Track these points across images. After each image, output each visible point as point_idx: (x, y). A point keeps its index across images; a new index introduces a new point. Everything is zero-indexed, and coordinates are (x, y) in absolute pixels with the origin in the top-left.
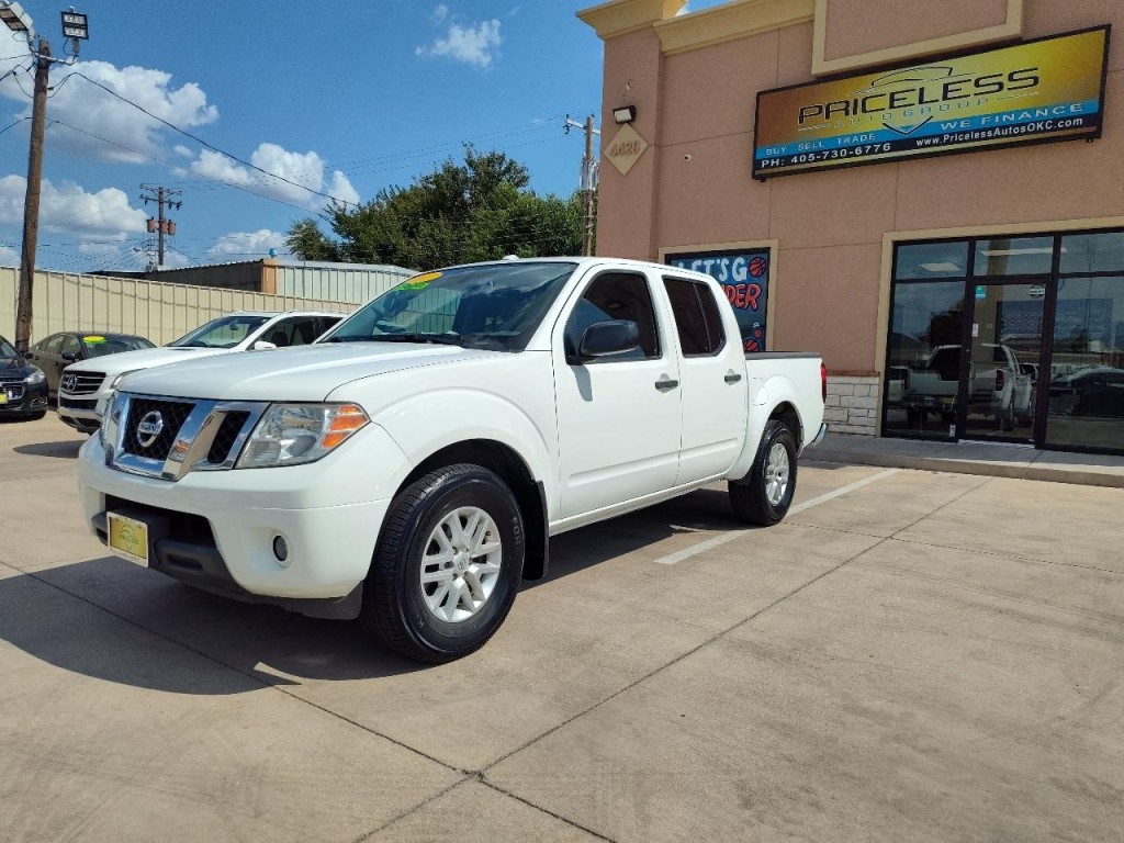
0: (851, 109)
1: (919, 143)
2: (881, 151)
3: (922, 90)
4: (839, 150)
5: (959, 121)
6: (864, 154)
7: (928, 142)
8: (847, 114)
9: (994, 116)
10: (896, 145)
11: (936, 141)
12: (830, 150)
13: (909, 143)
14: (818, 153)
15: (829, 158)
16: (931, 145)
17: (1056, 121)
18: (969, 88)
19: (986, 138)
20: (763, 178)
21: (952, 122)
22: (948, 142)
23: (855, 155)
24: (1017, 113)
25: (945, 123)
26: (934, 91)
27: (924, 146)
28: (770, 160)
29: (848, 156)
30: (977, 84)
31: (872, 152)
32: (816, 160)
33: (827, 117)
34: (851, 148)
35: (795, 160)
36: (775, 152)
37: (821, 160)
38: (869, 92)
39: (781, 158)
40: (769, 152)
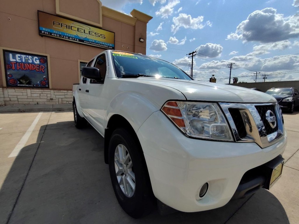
0: (68, 27)
1: (85, 42)
2: (76, 40)
3: (84, 30)
4: (66, 36)
5: (92, 40)
6: (72, 40)
7: (86, 42)
8: (67, 28)
9: (98, 41)
10: (80, 40)
11: (88, 42)
12: (63, 36)
13: (83, 41)
14: (60, 35)
15: (63, 37)
16: (87, 43)
17: (108, 46)
18: (94, 34)
19: (97, 45)
20: (42, 36)
21: (91, 40)
22: (90, 44)
23: (70, 39)
24: (103, 43)
25: (90, 39)
26: (87, 32)
27: (86, 43)
28: (45, 32)
29: (68, 39)
30: (95, 33)
31: (74, 40)
32: (59, 37)
33: (62, 27)
34: (69, 37)
35: (53, 34)
36: (47, 30)
37: (61, 37)
38: (72, 25)
39: (48, 33)
40: (44, 29)
